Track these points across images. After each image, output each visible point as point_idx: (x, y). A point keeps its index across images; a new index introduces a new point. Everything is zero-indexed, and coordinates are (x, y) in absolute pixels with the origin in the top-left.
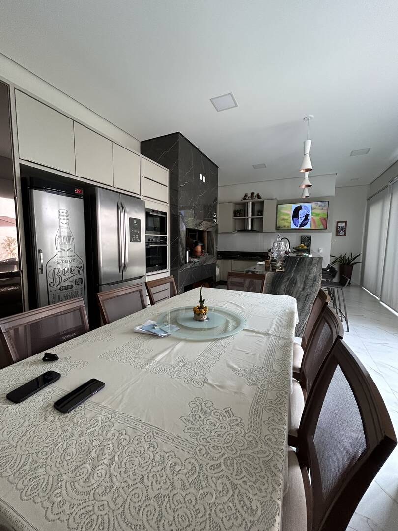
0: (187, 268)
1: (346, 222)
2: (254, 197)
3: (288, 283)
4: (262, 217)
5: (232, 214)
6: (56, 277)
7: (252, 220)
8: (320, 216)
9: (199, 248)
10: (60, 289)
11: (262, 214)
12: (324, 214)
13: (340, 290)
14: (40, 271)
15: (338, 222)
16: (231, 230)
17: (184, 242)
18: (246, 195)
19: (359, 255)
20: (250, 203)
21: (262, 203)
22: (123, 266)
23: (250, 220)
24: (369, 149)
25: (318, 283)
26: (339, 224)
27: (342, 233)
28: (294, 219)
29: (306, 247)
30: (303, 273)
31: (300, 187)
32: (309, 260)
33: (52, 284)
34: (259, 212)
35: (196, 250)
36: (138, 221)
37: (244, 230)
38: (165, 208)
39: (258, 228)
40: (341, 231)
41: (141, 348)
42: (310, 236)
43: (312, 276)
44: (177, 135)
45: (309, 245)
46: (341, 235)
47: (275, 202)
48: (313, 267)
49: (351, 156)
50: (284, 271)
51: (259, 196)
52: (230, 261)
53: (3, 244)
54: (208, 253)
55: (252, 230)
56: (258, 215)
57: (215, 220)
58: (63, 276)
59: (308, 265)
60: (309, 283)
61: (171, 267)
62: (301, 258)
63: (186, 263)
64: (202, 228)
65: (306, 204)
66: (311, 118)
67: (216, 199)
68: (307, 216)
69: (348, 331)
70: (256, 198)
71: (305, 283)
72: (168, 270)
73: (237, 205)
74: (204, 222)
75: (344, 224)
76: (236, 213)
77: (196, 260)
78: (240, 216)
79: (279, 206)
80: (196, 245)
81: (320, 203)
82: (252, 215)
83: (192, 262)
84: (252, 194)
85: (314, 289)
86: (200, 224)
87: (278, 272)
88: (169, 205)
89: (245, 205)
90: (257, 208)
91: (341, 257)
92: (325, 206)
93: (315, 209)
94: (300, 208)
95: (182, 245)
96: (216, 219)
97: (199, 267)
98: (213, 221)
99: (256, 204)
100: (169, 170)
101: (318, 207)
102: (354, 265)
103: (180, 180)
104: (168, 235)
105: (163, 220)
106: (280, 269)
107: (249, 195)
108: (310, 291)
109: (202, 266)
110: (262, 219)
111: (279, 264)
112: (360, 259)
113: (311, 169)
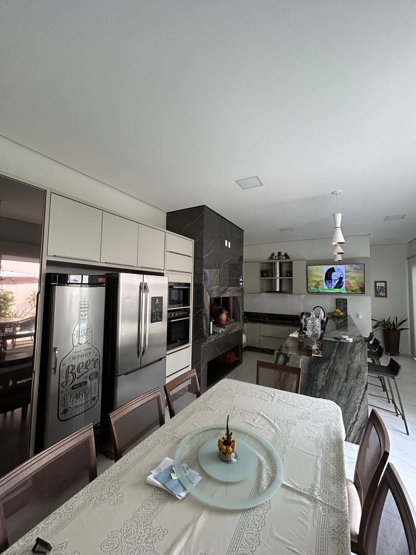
0: (210, 341)
1: (385, 282)
2: (282, 257)
3: (327, 370)
4: (291, 278)
5: (259, 274)
6: (70, 374)
7: (281, 280)
8: (356, 279)
9: (224, 316)
10: (73, 388)
11: (291, 276)
12: (360, 277)
13: (391, 380)
14: (53, 371)
15: (376, 282)
16: (258, 289)
17: (208, 313)
18: (273, 254)
19: (405, 320)
20: (278, 263)
21: (291, 263)
22: (142, 350)
23: (278, 281)
24: (405, 215)
25: (364, 374)
26: (378, 284)
27: (382, 294)
28: (327, 281)
29: (342, 314)
30: (344, 360)
31: (331, 253)
32: (350, 346)
33: (65, 383)
34: (288, 272)
35: (221, 318)
36: (161, 299)
37: (272, 291)
38: (189, 279)
39: (287, 289)
40: (381, 292)
41: (154, 525)
42: (346, 300)
43: (355, 365)
44: (202, 208)
45: (345, 310)
46: (381, 296)
47: (305, 263)
48: (356, 355)
49: (385, 220)
50: (321, 356)
51: (286, 255)
52: (258, 324)
53: (28, 298)
54: (233, 318)
55: (280, 292)
56: (287, 276)
57: (241, 284)
58: (77, 373)
59: (349, 352)
60: (353, 373)
61: (193, 341)
62: (340, 343)
63: (210, 334)
64: (227, 295)
65: (339, 267)
66: (340, 192)
67: (242, 257)
68: (341, 279)
69: (408, 434)
70: (284, 257)
71: (348, 374)
72: (190, 344)
73: (264, 265)
74: (230, 288)
75: (383, 284)
76: (263, 273)
77: (221, 330)
78: (266, 277)
79: (309, 268)
80: (221, 313)
81: (354, 266)
82: (281, 276)
83: (216, 333)
84: (279, 253)
85: (359, 381)
86: (225, 291)
87: (314, 357)
88: (193, 275)
89: (272, 265)
90: (285, 268)
91: (384, 321)
92: (360, 269)
93: (350, 271)
94: (332, 270)
95: (206, 316)
96: (242, 282)
97: (223, 337)
98: (239, 286)
99: (284, 264)
100: (193, 241)
101: (352, 270)
102: (401, 332)
103: (205, 251)
104: (191, 307)
105: (186, 292)
106: (316, 354)
107: (276, 254)
108: (354, 384)
109: (227, 336)
110: (291, 280)
111: (315, 347)
112: (407, 325)
113: (344, 243)
